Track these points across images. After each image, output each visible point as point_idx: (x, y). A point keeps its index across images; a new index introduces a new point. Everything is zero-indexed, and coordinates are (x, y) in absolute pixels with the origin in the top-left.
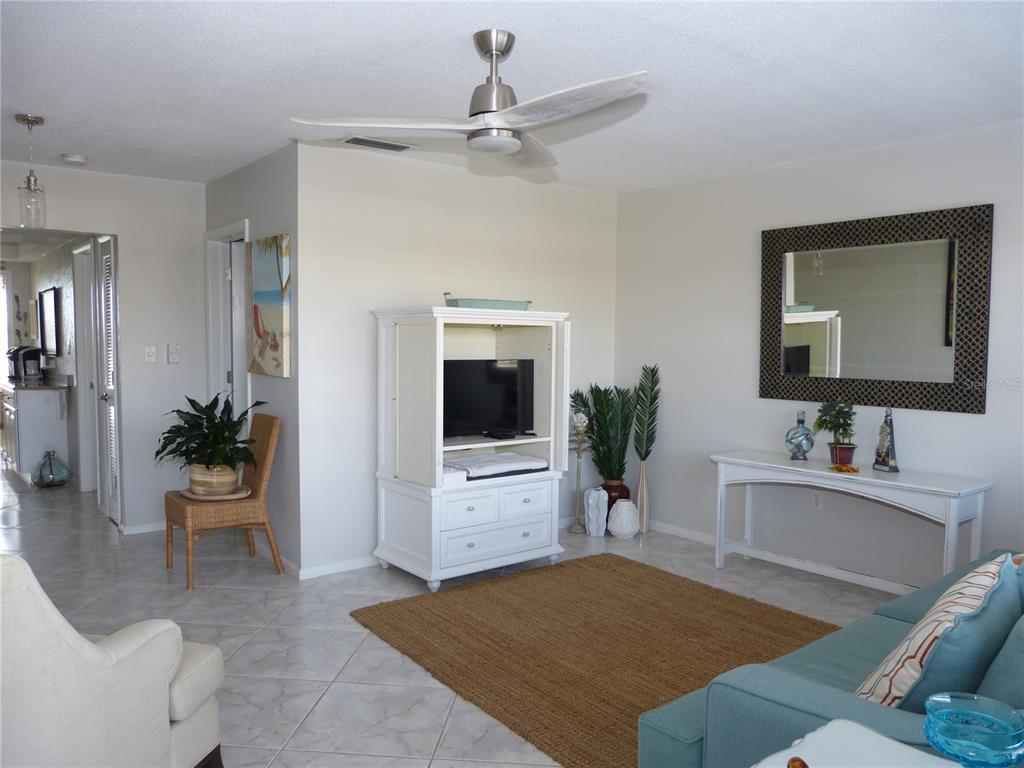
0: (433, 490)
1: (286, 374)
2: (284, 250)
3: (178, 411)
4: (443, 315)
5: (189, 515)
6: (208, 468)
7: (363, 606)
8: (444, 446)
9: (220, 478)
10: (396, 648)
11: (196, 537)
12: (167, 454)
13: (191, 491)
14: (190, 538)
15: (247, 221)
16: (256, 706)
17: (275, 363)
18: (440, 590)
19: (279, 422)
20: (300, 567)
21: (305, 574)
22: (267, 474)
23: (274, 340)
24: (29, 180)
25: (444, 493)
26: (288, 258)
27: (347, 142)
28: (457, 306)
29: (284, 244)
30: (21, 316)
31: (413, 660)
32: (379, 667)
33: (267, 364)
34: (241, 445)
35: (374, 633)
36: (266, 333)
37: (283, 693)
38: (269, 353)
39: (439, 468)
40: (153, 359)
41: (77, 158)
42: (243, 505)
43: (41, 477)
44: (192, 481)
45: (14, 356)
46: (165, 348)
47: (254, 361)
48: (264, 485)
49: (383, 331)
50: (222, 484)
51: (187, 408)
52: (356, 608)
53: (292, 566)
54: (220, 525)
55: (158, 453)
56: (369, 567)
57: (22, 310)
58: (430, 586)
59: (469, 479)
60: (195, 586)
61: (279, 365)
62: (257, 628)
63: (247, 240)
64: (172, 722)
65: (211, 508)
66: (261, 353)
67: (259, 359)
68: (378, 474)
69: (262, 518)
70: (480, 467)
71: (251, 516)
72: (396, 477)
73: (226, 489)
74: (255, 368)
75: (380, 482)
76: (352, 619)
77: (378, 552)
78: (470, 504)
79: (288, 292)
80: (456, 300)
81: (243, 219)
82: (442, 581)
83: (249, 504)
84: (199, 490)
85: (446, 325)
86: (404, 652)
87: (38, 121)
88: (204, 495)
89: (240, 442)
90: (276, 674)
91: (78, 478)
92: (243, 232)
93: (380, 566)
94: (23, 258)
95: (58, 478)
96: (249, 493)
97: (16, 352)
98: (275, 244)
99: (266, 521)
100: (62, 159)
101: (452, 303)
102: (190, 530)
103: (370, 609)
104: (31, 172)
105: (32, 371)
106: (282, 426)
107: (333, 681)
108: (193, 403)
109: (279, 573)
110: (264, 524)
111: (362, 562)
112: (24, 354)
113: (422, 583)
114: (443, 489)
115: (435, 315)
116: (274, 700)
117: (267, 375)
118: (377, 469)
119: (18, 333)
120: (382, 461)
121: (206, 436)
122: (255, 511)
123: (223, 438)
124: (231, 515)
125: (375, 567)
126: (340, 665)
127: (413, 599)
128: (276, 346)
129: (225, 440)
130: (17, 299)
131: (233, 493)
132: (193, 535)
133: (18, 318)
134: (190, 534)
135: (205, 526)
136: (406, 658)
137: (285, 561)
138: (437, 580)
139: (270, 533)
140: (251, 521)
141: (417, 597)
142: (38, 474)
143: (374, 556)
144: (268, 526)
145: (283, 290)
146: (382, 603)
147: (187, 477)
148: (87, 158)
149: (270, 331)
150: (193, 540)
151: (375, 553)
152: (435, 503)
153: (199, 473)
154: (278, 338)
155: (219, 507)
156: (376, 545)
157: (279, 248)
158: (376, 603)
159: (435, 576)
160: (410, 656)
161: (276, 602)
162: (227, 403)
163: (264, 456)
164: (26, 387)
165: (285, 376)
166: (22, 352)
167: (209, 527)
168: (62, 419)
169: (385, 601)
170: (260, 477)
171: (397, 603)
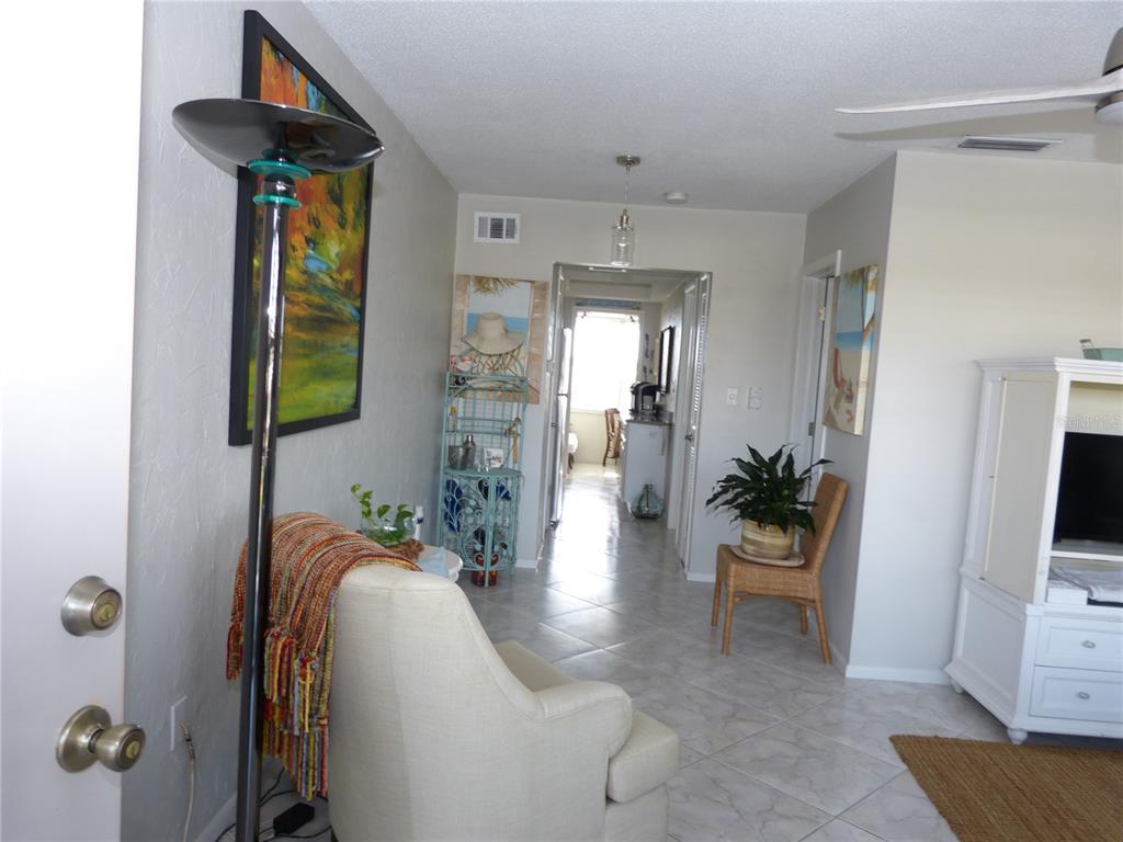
0: (1029, 606)
1: (858, 430)
2: (870, 284)
3: (739, 460)
4: (1071, 369)
5: (732, 574)
6: (760, 526)
7: (910, 733)
8: (1053, 549)
9: (772, 540)
10: (934, 803)
11: (737, 599)
12: (723, 504)
13: (741, 548)
14: (731, 599)
15: (839, 252)
16: (738, 812)
17: (848, 416)
18: (1025, 744)
19: (844, 486)
20: (848, 661)
21: (852, 671)
22: (823, 545)
23: (850, 390)
24: (622, 218)
25: (1047, 614)
26: (873, 293)
27: (960, 146)
28: (1100, 358)
29: (871, 276)
30: (649, 354)
31: (952, 828)
32: (901, 820)
33: (841, 419)
34: (800, 507)
35: (912, 772)
36: (843, 380)
37: (772, 809)
38: (844, 405)
39: (1042, 579)
40: (734, 402)
41: (677, 196)
42: (793, 574)
43: (639, 508)
44: (744, 538)
45: (635, 390)
46: (748, 390)
47: (829, 411)
48: (820, 556)
49: (989, 387)
50: (774, 546)
51: (748, 458)
52: (900, 733)
53: (841, 658)
54: (762, 592)
55: (709, 502)
56: (937, 685)
57: (650, 349)
58: (1010, 733)
59: (1091, 602)
60: (731, 652)
61: (852, 419)
62: (776, 720)
63: (837, 274)
64: (609, 800)
65: (756, 570)
66: (837, 405)
67: (834, 411)
68: (962, 570)
69: (813, 594)
70: (1113, 589)
71: (799, 588)
72: (983, 579)
73: (777, 553)
74: (830, 421)
75: (965, 582)
76: (889, 745)
77: (951, 669)
78: (1091, 637)
79: (869, 334)
80: (1098, 350)
81: (836, 252)
82: (1030, 734)
83: (799, 575)
84: (749, 548)
85: (1075, 384)
86: (943, 813)
87: (635, 161)
88: (752, 555)
89: (803, 504)
90: (773, 781)
91: (667, 514)
92: (834, 266)
93: (951, 687)
94: (654, 299)
95: (652, 511)
96: (802, 562)
97: (639, 385)
98: (862, 277)
99: (817, 598)
100: (665, 199)
101: (1093, 354)
102: (731, 590)
103: (917, 740)
104: (625, 210)
105: (648, 406)
106: (847, 492)
107: (836, 817)
108: (754, 452)
109: (825, 662)
110: (814, 601)
111: (928, 677)
112: (644, 389)
113: (1001, 727)
114: (1048, 607)
115: (1058, 369)
116: (759, 812)
117: (838, 429)
118: (961, 563)
119: (645, 369)
120: (970, 554)
121: (763, 490)
122: (806, 585)
123: (780, 495)
124: (777, 582)
125: (942, 686)
126: (852, 799)
127: (982, 745)
128: (851, 398)
129: (782, 498)
130: (647, 337)
131: (786, 559)
132: (734, 597)
133: (647, 356)
134: (731, 595)
135: (748, 590)
136: (943, 822)
137: (834, 649)
138: (1021, 730)
139: (820, 613)
140: (799, 595)
141: (989, 743)
142: (637, 505)
143: (945, 673)
144: (819, 605)
145: (865, 332)
146: (936, 737)
147: (739, 532)
148: (687, 195)
149: (847, 379)
150: (733, 601)
151: (947, 669)
152: (1031, 626)
153: (751, 531)
154: (853, 388)
155: (766, 571)
156: (950, 660)
157: (865, 281)
158: (929, 734)
159: (1021, 723)
160: (950, 822)
161: (809, 695)
162: (790, 457)
163: (824, 522)
164: (642, 422)
165: (856, 433)
166: (642, 387)
167: (751, 592)
168: (662, 454)
169: (941, 735)
170: (816, 548)
171: (957, 743)
